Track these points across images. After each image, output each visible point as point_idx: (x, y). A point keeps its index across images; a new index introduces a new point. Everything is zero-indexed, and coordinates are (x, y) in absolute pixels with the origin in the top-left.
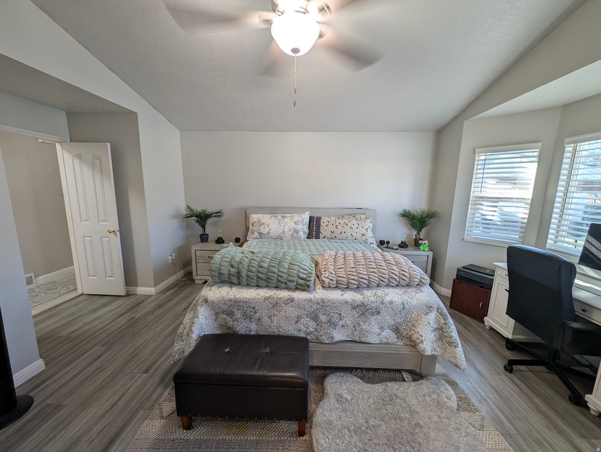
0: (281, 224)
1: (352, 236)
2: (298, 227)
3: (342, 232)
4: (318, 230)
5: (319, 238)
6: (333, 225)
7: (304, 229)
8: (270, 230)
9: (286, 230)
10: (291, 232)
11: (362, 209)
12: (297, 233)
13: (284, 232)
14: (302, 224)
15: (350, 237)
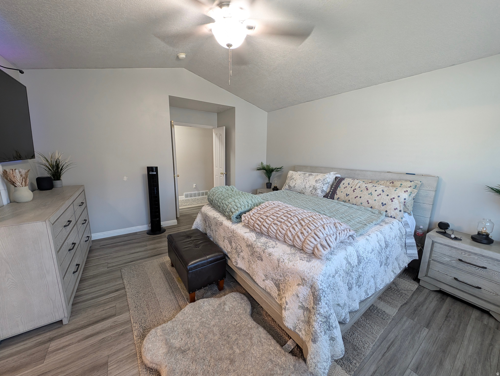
0: (305, 181)
1: (368, 203)
2: (318, 185)
3: (357, 197)
4: (335, 190)
5: (333, 199)
6: (351, 187)
7: (322, 188)
8: (296, 184)
9: (307, 186)
10: (311, 189)
11: (414, 174)
12: (315, 191)
13: (305, 187)
14: (322, 183)
15: (365, 204)
